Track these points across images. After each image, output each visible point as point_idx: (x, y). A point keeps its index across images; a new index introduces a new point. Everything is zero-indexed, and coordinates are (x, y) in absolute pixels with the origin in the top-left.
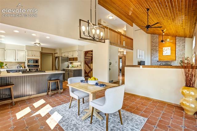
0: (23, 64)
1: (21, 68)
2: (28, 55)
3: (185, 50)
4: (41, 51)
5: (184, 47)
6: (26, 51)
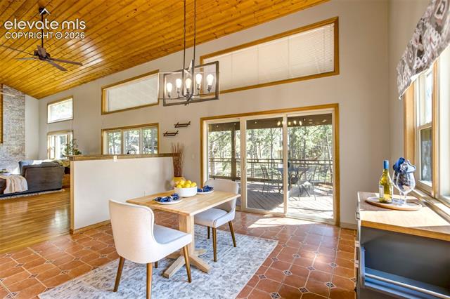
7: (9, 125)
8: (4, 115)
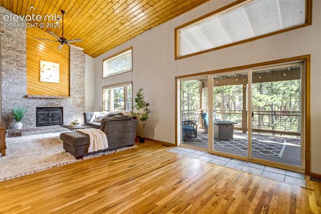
3: (84, 76)
5: (84, 71)
7: (74, 80)
8: (71, 72)
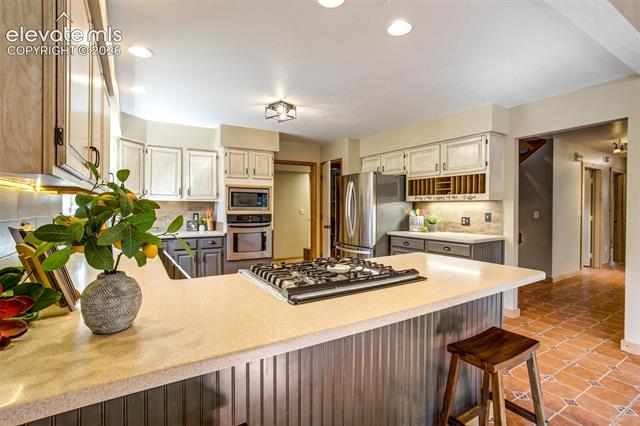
0: (208, 212)
1: (202, 227)
2: (229, 173)
4: (277, 150)
6: (221, 152)
